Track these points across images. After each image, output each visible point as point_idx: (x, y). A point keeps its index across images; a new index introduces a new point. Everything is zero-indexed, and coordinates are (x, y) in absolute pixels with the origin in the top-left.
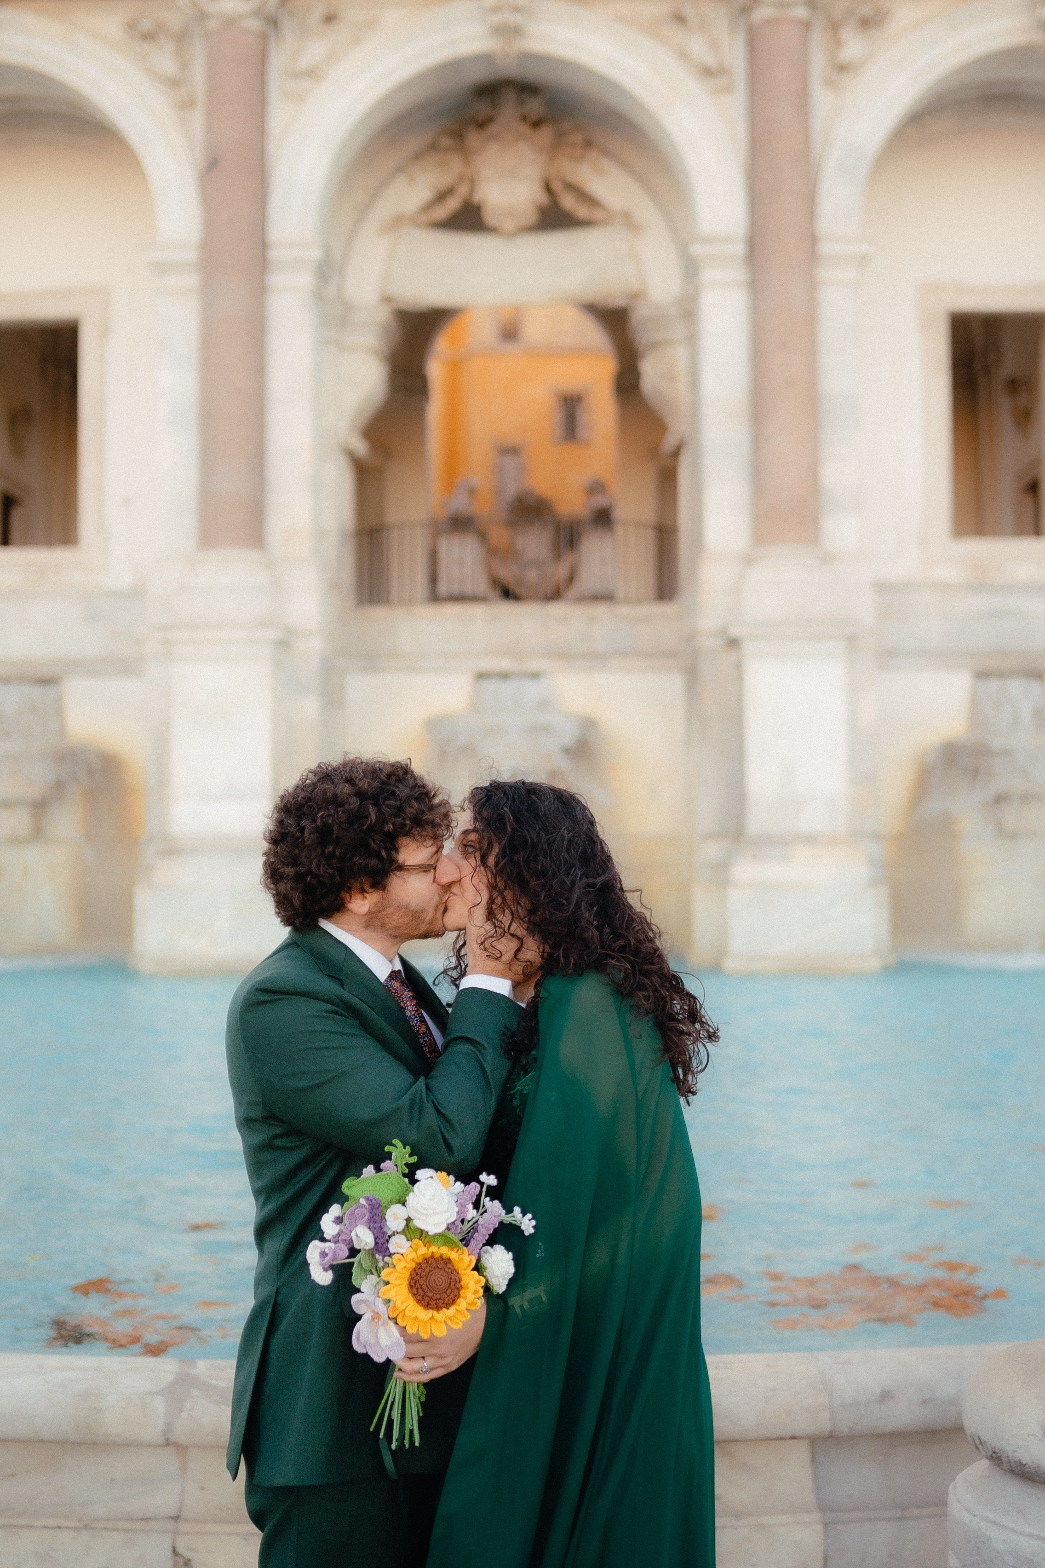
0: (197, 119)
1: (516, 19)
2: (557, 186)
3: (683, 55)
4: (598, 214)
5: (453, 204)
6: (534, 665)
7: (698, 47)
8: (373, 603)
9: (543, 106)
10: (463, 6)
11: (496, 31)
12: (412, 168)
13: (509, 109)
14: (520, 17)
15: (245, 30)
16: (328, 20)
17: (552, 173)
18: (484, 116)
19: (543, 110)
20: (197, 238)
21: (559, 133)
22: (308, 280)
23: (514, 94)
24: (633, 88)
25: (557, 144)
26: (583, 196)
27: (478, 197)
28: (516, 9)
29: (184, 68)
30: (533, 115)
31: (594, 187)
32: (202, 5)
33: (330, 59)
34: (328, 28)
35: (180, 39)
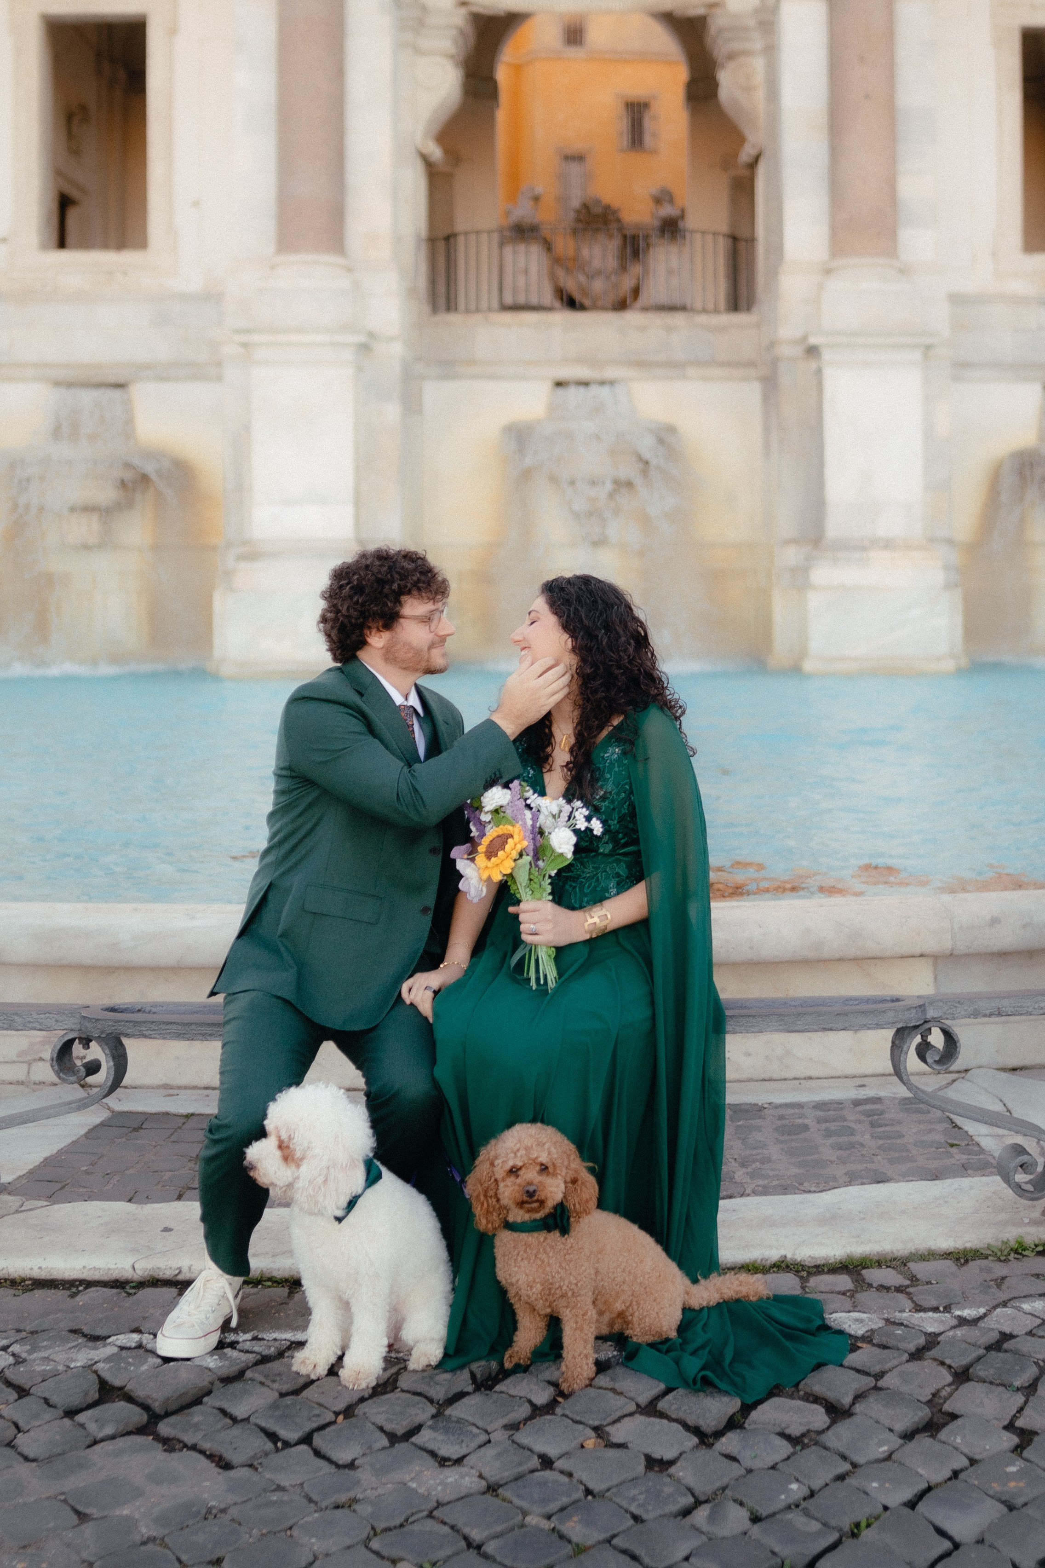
8: (450, 305)
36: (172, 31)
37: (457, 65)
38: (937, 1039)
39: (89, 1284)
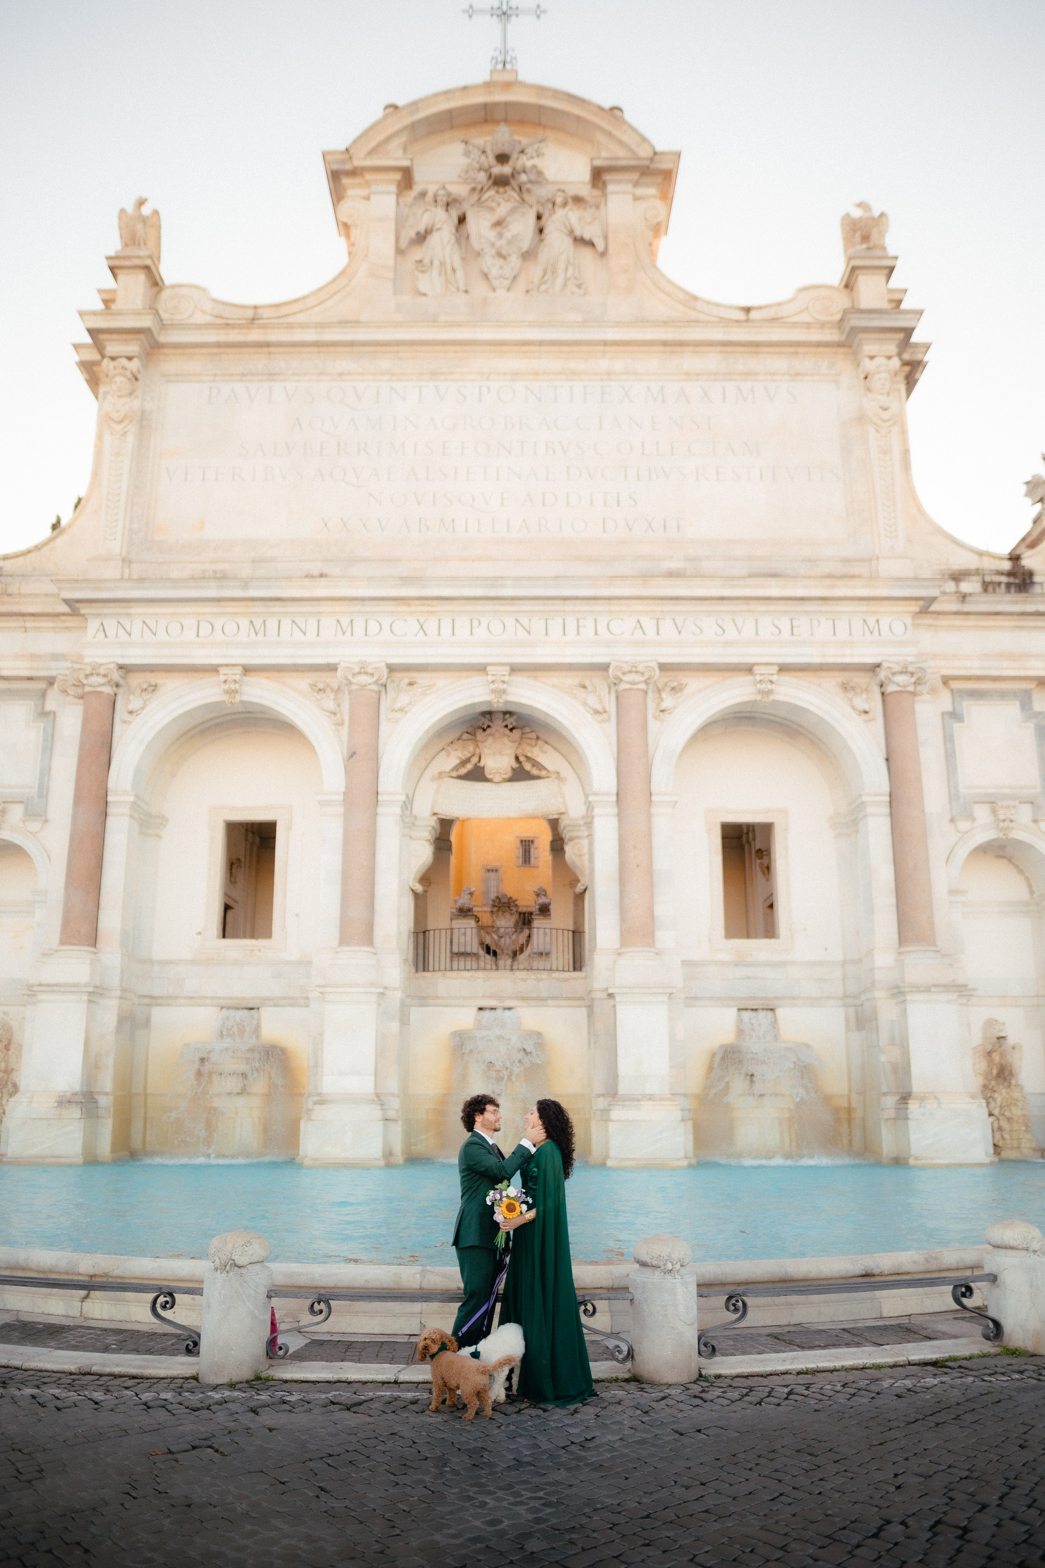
0: (345, 730)
1: (502, 686)
2: (522, 759)
3: (585, 704)
4: (543, 773)
5: (469, 766)
6: (508, 1004)
7: (592, 700)
8: (425, 969)
9: (516, 720)
10: (478, 679)
11: (493, 691)
12: (449, 748)
13: (498, 724)
14: (505, 685)
15: (371, 690)
16: (411, 684)
17: (519, 752)
18: (485, 727)
19: (514, 724)
20: (343, 789)
21: (523, 734)
22: (398, 810)
23: (501, 716)
24: (560, 718)
25: (521, 738)
26: (535, 764)
27: (482, 764)
28: (504, 682)
29: (339, 706)
30: (510, 726)
31: (542, 759)
32: (350, 677)
33: (410, 703)
34: (411, 688)
35: (337, 691)
36: (289, 828)
37: (431, 844)
38: (590, 1307)
39: (318, 1382)
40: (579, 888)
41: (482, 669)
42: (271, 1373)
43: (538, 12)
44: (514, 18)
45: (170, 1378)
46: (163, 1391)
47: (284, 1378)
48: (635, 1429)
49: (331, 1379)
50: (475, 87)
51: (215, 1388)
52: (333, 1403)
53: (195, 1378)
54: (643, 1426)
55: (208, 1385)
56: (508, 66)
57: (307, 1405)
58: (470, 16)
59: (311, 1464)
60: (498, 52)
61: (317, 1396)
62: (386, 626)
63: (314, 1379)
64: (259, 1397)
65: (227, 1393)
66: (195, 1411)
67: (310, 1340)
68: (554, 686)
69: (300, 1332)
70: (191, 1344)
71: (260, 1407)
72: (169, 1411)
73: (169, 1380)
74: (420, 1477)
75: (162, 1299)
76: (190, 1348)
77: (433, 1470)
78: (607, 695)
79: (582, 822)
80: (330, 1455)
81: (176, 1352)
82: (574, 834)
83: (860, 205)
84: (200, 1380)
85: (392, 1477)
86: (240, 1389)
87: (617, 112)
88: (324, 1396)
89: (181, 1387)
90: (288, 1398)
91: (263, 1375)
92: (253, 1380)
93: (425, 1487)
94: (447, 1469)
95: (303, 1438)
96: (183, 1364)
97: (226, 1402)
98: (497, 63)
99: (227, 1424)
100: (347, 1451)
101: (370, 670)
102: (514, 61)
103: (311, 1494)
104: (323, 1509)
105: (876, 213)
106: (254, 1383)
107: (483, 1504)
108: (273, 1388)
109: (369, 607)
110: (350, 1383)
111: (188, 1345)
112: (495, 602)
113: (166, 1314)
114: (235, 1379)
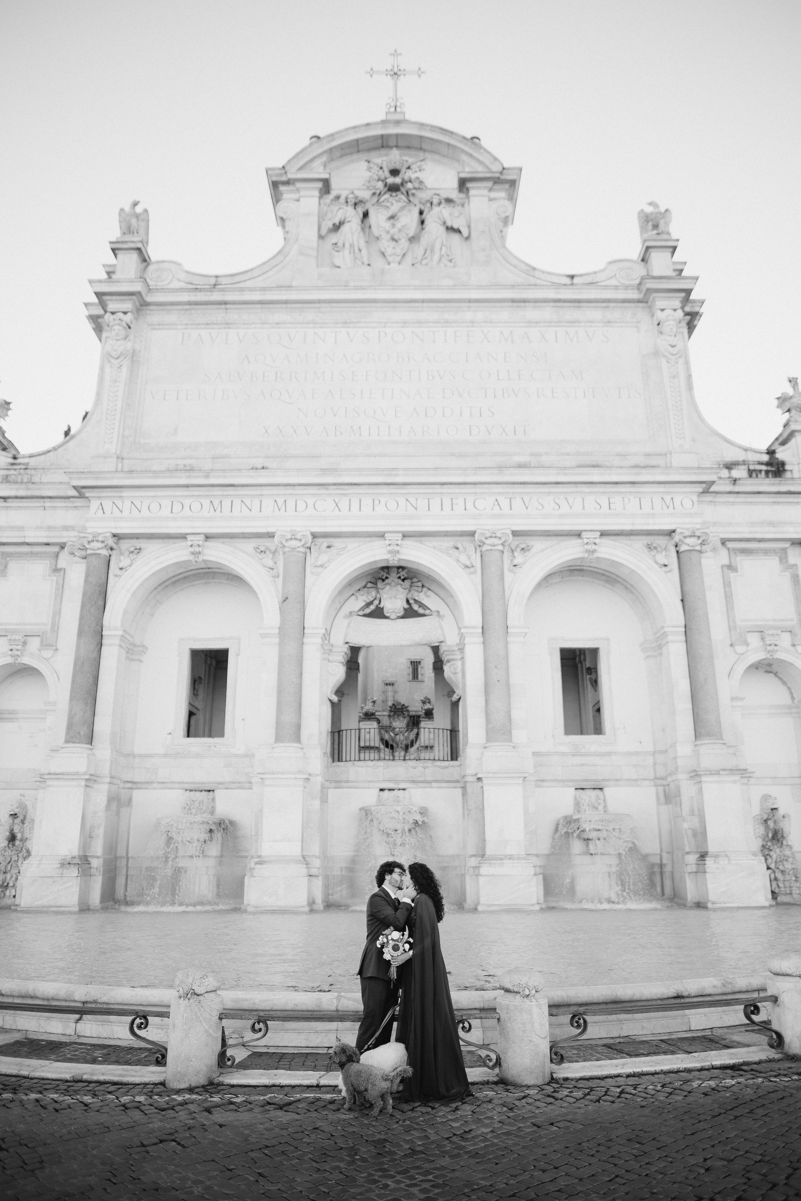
0: (280, 581)
1: (396, 548)
2: (411, 601)
3: (458, 561)
4: (427, 612)
5: (372, 607)
6: (402, 786)
7: (463, 558)
8: (340, 760)
9: (406, 573)
10: (378, 543)
11: (390, 552)
12: (357, 594)
13: (393, 575)
14: (399, 547)
15: (299, 552)
16: (329, 547)
17: (409, 596)
18: (384, 578)
19: (406, 575)
20: (278, 625)
21: (412, 583)
22: (319, 641)
23: (396, 570)
24: (439, 571)
25: (411, 586)
26: (421, 605)
27: (381, 606)
28: (397, 545)
29: (275, 563)
30: (402, 577)
31: (426, 601)
32: (284, 542)
33: (329, 561)
34: (329, 550)
35: (274, 553)
36: (238, 654)
37: (344, 665)
38: (467, 1025)
39: (258, 1086)
40: (455, 698)
41: (381, 535)
42: (221, 1079)
43: (420, 72)
44: (402, 77)
45: (143, 1084)
46: (138, 1095)
47: (232, 1083)
48: (503, 1123)
49: (268, 1084)
50: (376, 124)
51: (178, 1092)
52: (269, 1103)
53: (163, 1084)
54: (510, 1120)
55: (173, 1089)
56: (398, 109)
57: (249, 1106)
58: (371, 76)
59: (253, 1155)
60: (391, 100)
61: (257, 1098)
62: (310, 505)
63: (255, 1084)
64: (212, 1099)
65: (187, 1096)
66: (162, 1111)
67: (251, 1053)
68: (434, 547)
69: (243, 1046)
70: (160, 1056)
71: (213, 1107)
72: (142, 1111)
73: (142, 1086)
74: (337, 1164)
75: (138, 1021)
76: (159, 1060)
77: (347, 1158)
78: (474, 554)
79: (456, 648)
80: (267, 1147)
81: (148, 1063)
82: (450, 657)
83: (650, 204)
84: (167, 1086)
85: (315, 1164)
86: (197, 1093)
87: (475, 140)
88: (262, 1098)
89: (152, 1092)
90: (234, 1100)
91: (216, 1081)
92: (207, 1085)
93: (341, 1172)
94: (358, 1157)
95: (246, 1132)
96: (153, 1073)
97: (186, 1103)
98: (390, 107)
99: (187, 1122)
100: (280, 1143)
101: (298, 537)
102: (402, 106)
103: (252, 1179)
104: (261, 1192)
105: (662, 210)
106: (208, 1087)
107: (386, 1186)
108: (223, 1092)
109: (299, 491)
110: (282, 1087)
111: (158, 1057)
112: (392, 486)
113: (141, 1033)
114: (193, 1085)
